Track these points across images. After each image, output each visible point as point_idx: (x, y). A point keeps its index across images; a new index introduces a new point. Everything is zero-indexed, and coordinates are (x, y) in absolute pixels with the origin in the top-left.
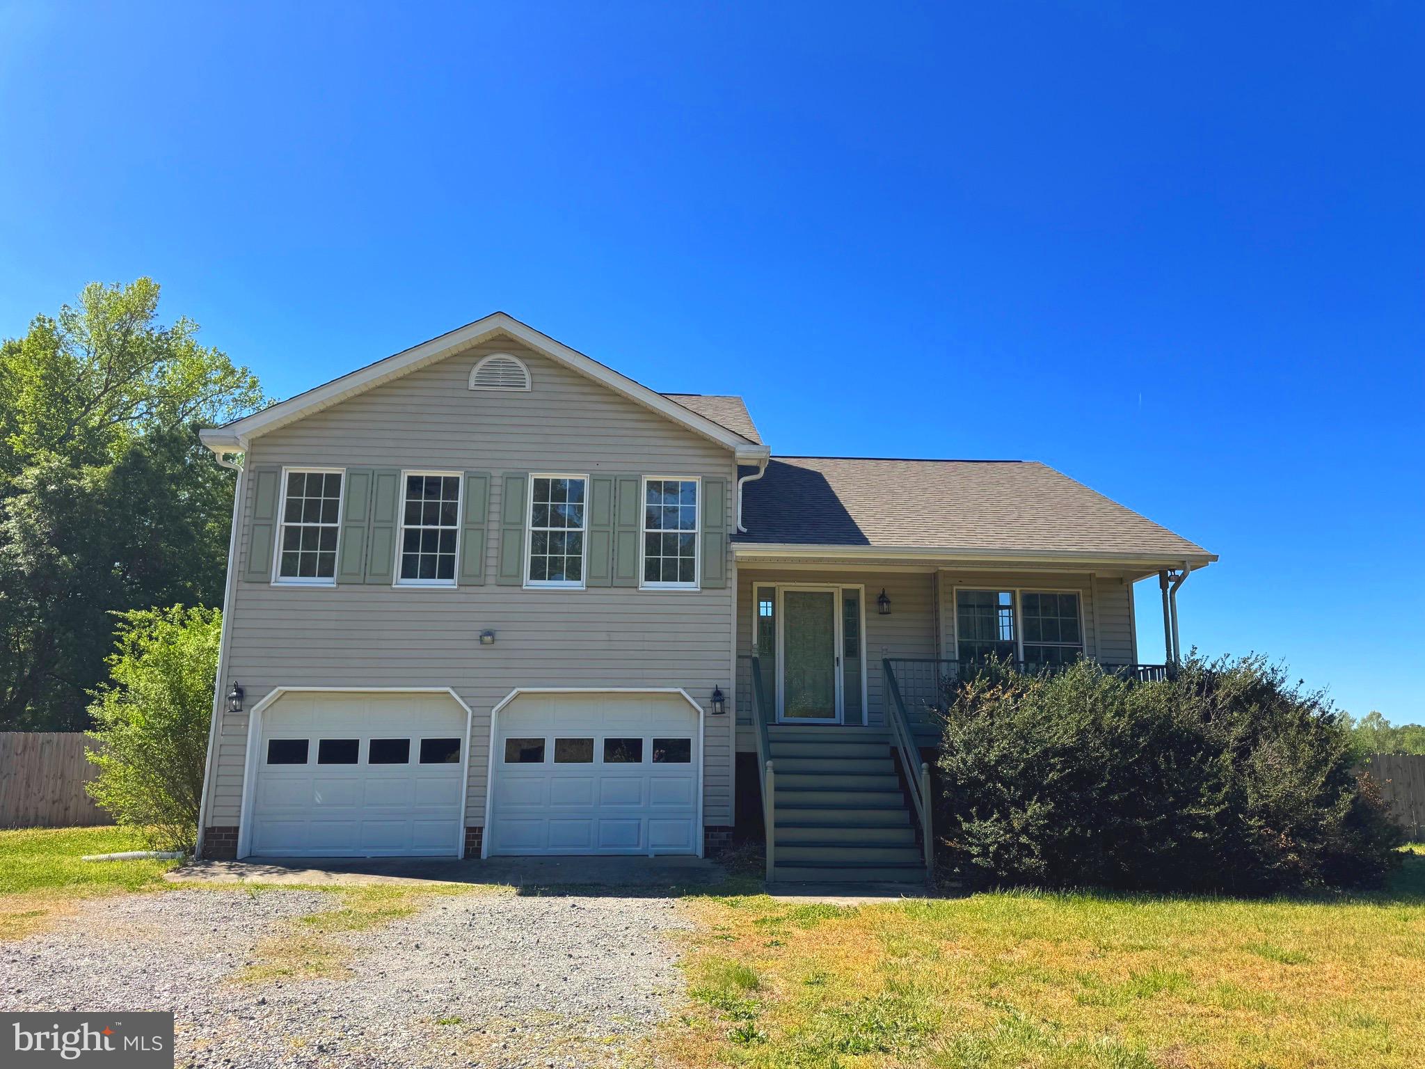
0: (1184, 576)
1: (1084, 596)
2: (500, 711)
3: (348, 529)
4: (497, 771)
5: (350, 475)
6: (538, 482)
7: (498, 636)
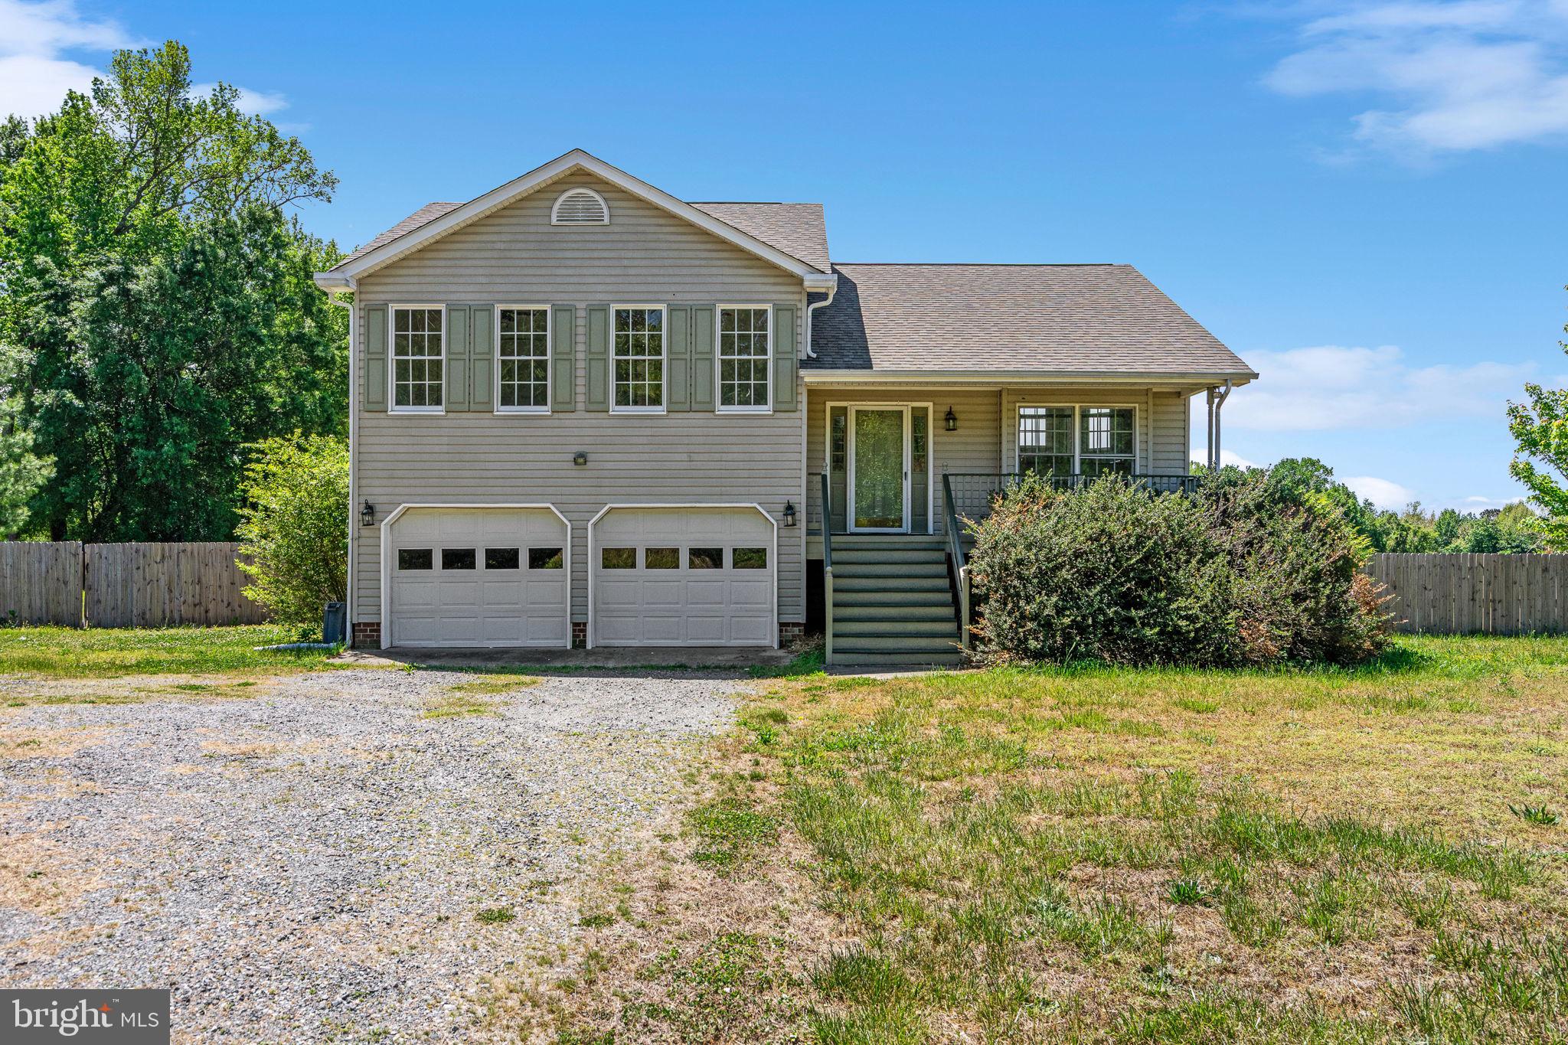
0: (1227, 393)
1: (1140, 410)
2: (595, 525)
3: (452, 362)
4: (596, 576)
5: (449, 311)
6: (618, 312)
7: (590, 457)
